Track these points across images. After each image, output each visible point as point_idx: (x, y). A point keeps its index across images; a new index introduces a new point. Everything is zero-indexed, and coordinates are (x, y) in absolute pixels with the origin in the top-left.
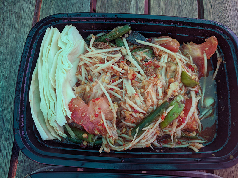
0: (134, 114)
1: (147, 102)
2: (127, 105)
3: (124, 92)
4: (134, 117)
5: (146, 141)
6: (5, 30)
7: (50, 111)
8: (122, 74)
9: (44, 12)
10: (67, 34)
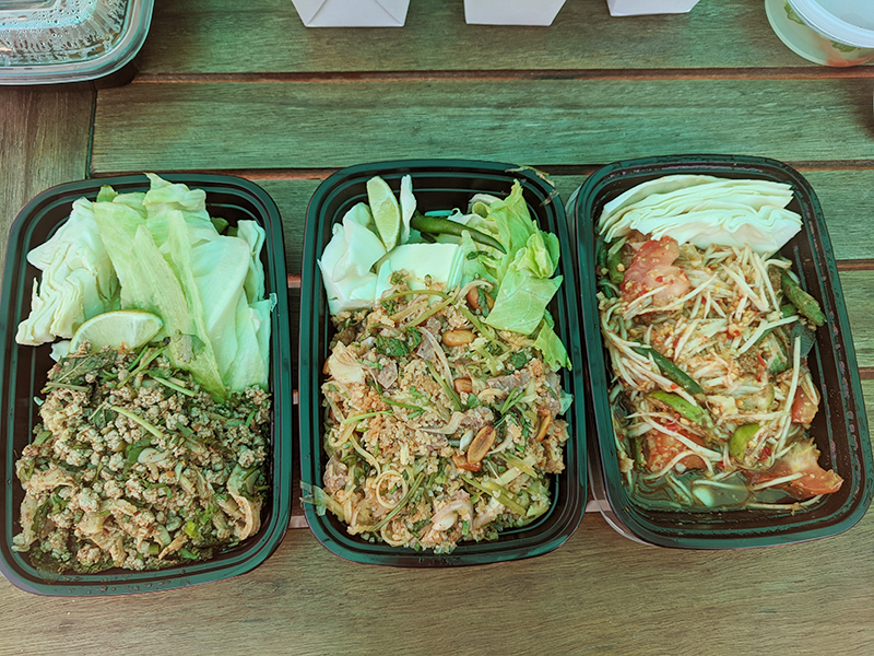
0: (670, 339)
1: (694, 359)
2: (684, 325)
3: (703, 321)
4: (663, 342)
5: (626, 367)
6: (763, 118)
7: (648, 210)
8: (734, 317)
9: (815, 177)
10: (784, 218)
